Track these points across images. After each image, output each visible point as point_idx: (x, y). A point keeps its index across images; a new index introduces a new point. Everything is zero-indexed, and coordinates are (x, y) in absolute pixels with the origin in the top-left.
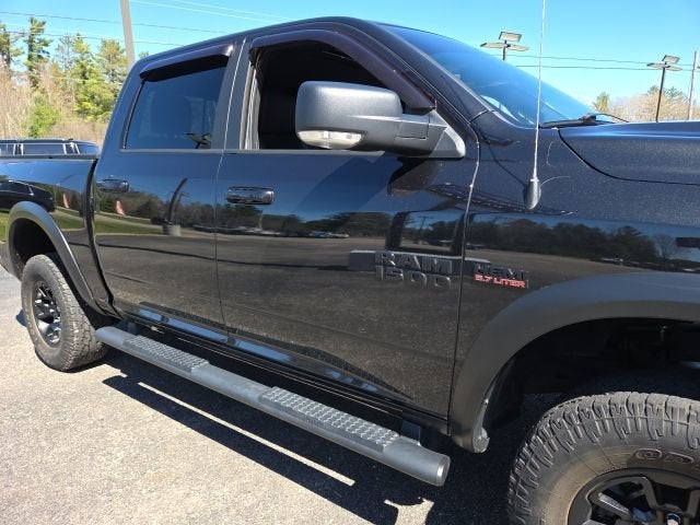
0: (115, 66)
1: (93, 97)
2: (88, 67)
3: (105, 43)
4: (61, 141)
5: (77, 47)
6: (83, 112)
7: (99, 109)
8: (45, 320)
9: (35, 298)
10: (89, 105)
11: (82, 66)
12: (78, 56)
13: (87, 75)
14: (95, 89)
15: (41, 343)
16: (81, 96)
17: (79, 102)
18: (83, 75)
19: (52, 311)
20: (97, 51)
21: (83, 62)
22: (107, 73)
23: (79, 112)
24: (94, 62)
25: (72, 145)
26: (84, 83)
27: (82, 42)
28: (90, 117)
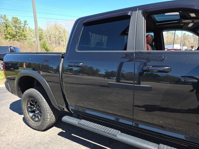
0: (16, 25)
1: (9, 34)
2: (8, 25)
3: (13, 18)
4: (8, 47)
5: (4, 19)
6: (7, 38)
7: (12, 37)
8: (31, 112)
9: (27, 104)
10: (8, 36)
11: (6, 24)
12: (5, 21)
13: (8, 27)
14: (10, 31)
15: (30, 121)
16: (6, 33)
17: (5, 35)
18: (6, 27)
19: (34, 108)
20: (11, 20)
21: (7, 23)
22: (14, 27)
23: (5, 38)
24: (10, 23)
25: (12, 48)
26: (7, 29)
27: (6, 17)
28: (9, 39)
